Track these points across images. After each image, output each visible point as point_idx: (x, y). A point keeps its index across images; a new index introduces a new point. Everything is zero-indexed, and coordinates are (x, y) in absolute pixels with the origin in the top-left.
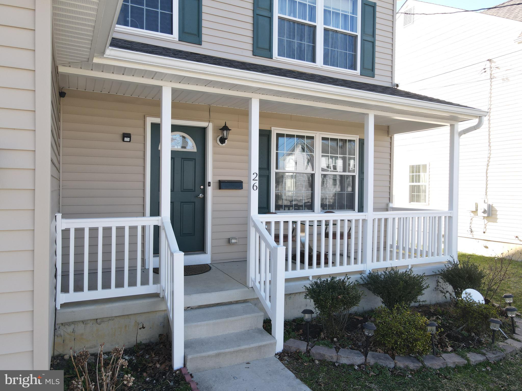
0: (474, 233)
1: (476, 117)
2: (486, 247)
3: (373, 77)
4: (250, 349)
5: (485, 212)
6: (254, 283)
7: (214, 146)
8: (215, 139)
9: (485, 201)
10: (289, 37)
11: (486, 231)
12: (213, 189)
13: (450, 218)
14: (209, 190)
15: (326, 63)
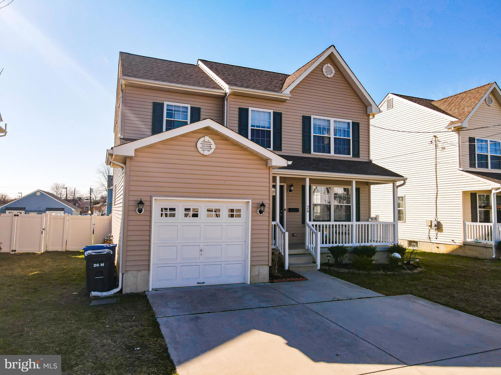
0: (431, 239)
1: (403, 180)
2: (438, 248)
3: (359, 157)
4: (309, 266)
5: (435, 226)
6: (308, 247)
7: (287, 193)
8: (287, 190)
9: (436, 219)
10: (318, 143)
11: (437, 238)
12: (287, 212)
13: (394, 225)
14: (285, 212)
15: (335, 153)
